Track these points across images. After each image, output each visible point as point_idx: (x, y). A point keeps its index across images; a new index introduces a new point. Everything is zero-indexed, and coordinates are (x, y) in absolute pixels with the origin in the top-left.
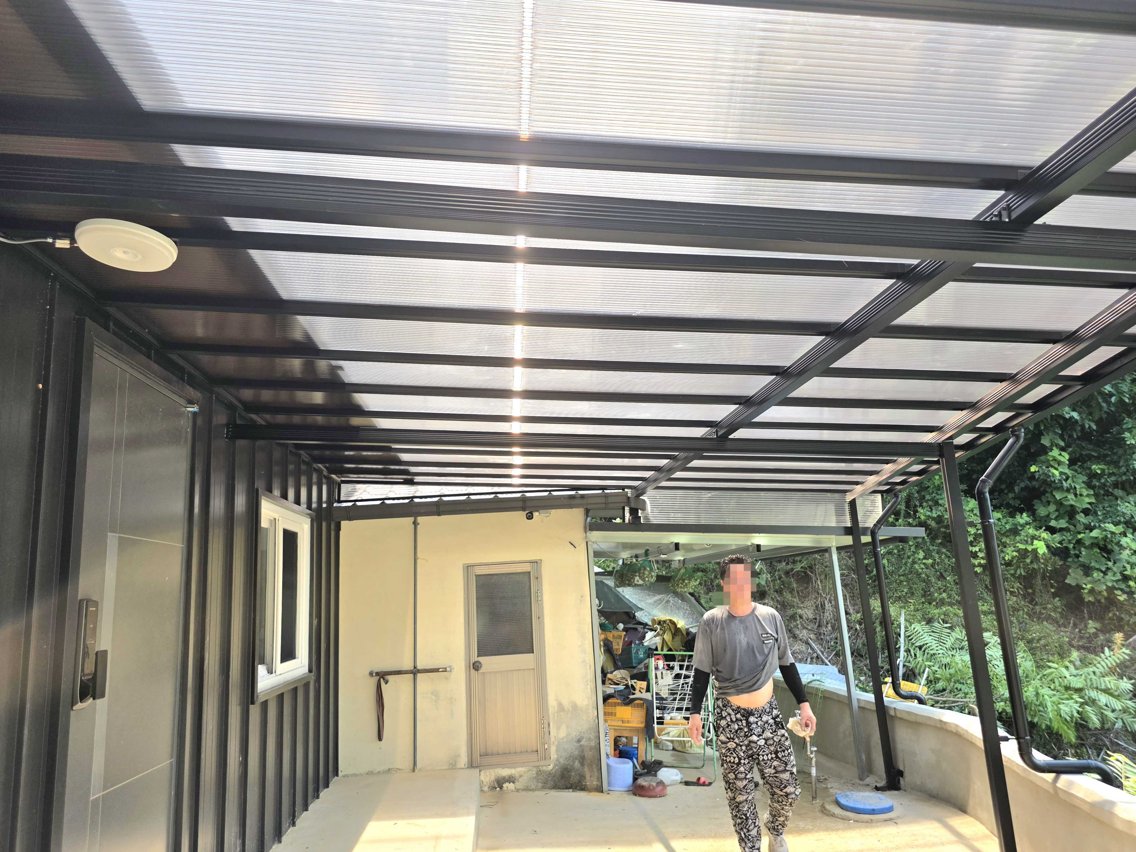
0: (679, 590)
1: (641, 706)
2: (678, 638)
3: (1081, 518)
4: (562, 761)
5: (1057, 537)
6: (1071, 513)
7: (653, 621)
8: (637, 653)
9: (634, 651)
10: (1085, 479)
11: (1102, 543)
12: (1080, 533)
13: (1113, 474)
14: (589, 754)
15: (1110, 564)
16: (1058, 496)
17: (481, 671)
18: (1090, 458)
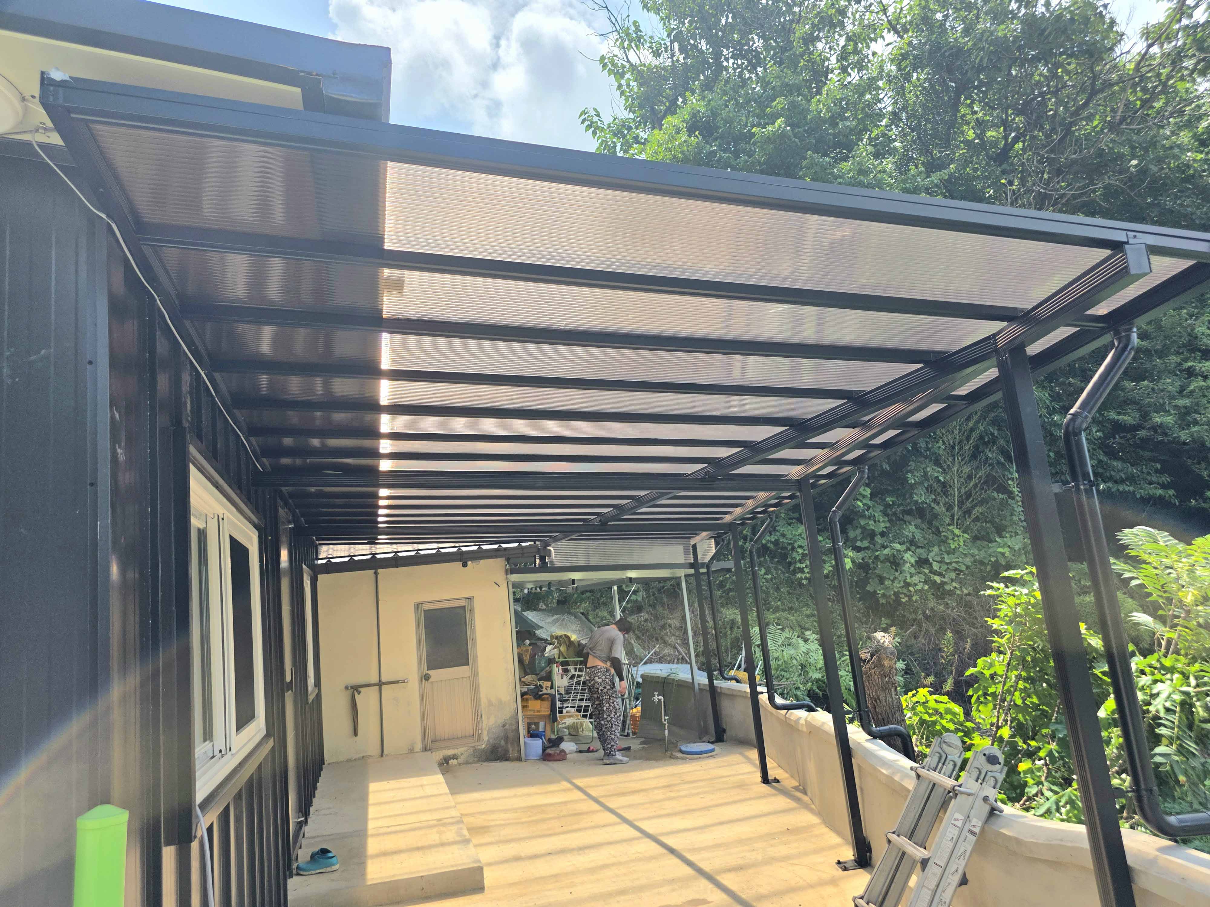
0: (573, 611)
1: (547, 699)
2: (571, 649)
3: (879, 539)
4: (491, 741)
5: (860, 555)
6: (872, 535)
7: (552, 637)
8: (539, 663)
9: (537, 662)
10: (882, 508)
11: (892, 559)
12: (877, 551)
13: (902, 504)
14: (511, 735)
15: (897, 574)
16: (863, 522)
17: (430, 680)
18: (887, 492)
